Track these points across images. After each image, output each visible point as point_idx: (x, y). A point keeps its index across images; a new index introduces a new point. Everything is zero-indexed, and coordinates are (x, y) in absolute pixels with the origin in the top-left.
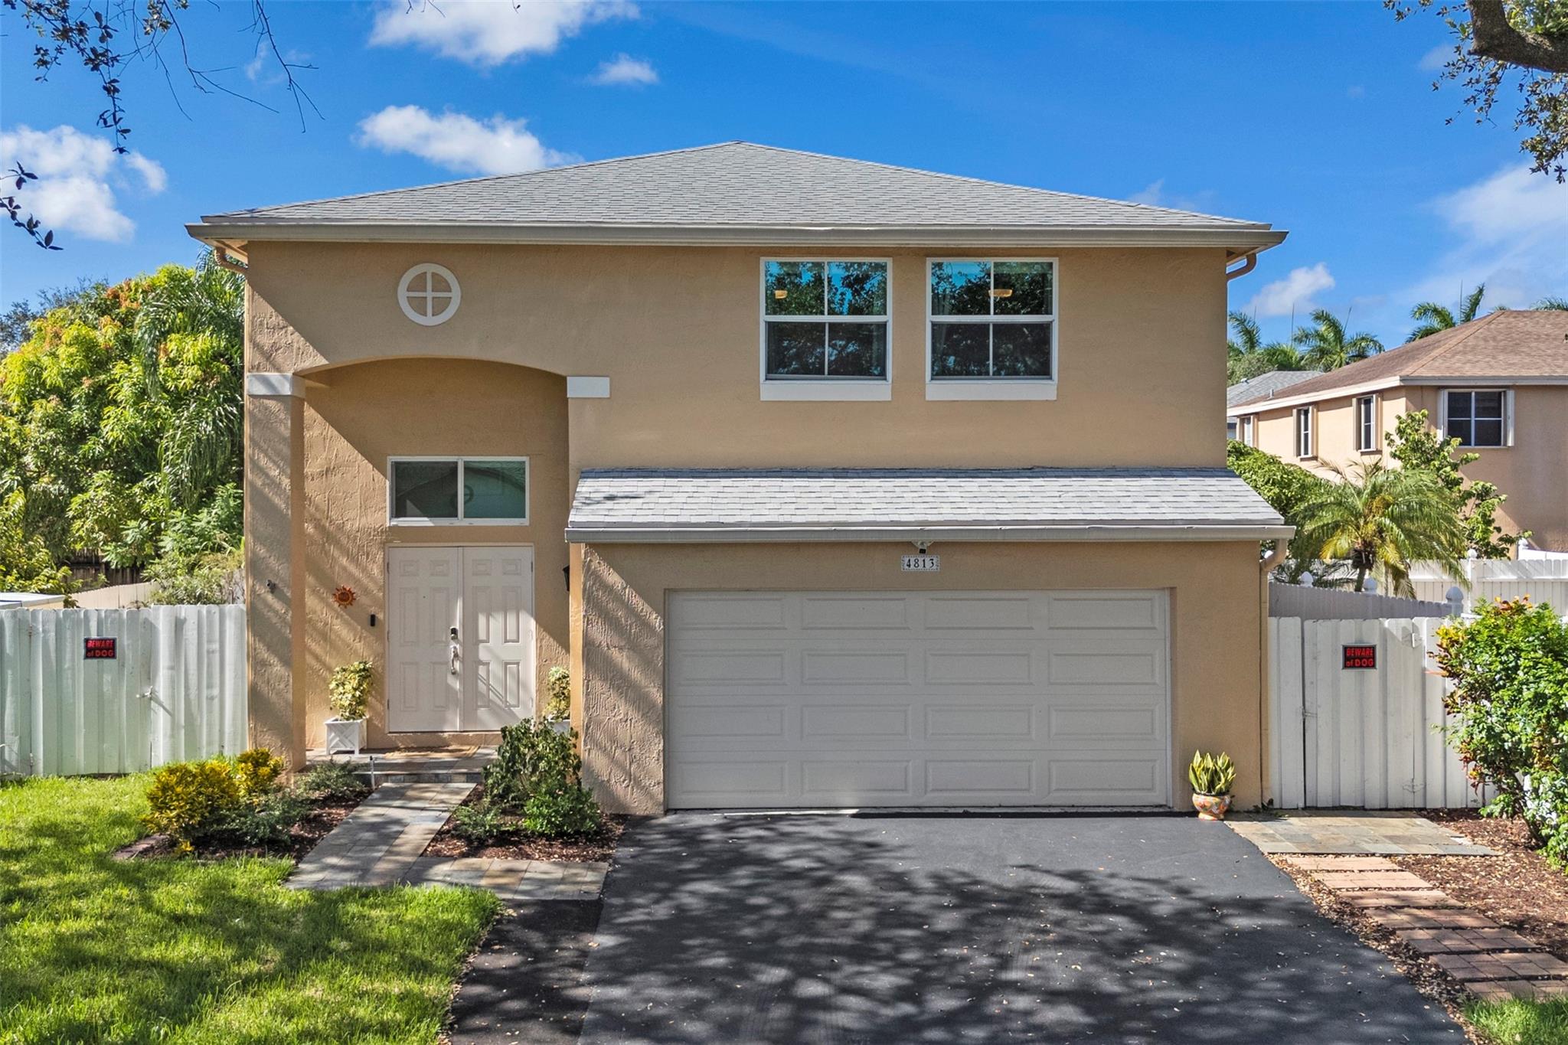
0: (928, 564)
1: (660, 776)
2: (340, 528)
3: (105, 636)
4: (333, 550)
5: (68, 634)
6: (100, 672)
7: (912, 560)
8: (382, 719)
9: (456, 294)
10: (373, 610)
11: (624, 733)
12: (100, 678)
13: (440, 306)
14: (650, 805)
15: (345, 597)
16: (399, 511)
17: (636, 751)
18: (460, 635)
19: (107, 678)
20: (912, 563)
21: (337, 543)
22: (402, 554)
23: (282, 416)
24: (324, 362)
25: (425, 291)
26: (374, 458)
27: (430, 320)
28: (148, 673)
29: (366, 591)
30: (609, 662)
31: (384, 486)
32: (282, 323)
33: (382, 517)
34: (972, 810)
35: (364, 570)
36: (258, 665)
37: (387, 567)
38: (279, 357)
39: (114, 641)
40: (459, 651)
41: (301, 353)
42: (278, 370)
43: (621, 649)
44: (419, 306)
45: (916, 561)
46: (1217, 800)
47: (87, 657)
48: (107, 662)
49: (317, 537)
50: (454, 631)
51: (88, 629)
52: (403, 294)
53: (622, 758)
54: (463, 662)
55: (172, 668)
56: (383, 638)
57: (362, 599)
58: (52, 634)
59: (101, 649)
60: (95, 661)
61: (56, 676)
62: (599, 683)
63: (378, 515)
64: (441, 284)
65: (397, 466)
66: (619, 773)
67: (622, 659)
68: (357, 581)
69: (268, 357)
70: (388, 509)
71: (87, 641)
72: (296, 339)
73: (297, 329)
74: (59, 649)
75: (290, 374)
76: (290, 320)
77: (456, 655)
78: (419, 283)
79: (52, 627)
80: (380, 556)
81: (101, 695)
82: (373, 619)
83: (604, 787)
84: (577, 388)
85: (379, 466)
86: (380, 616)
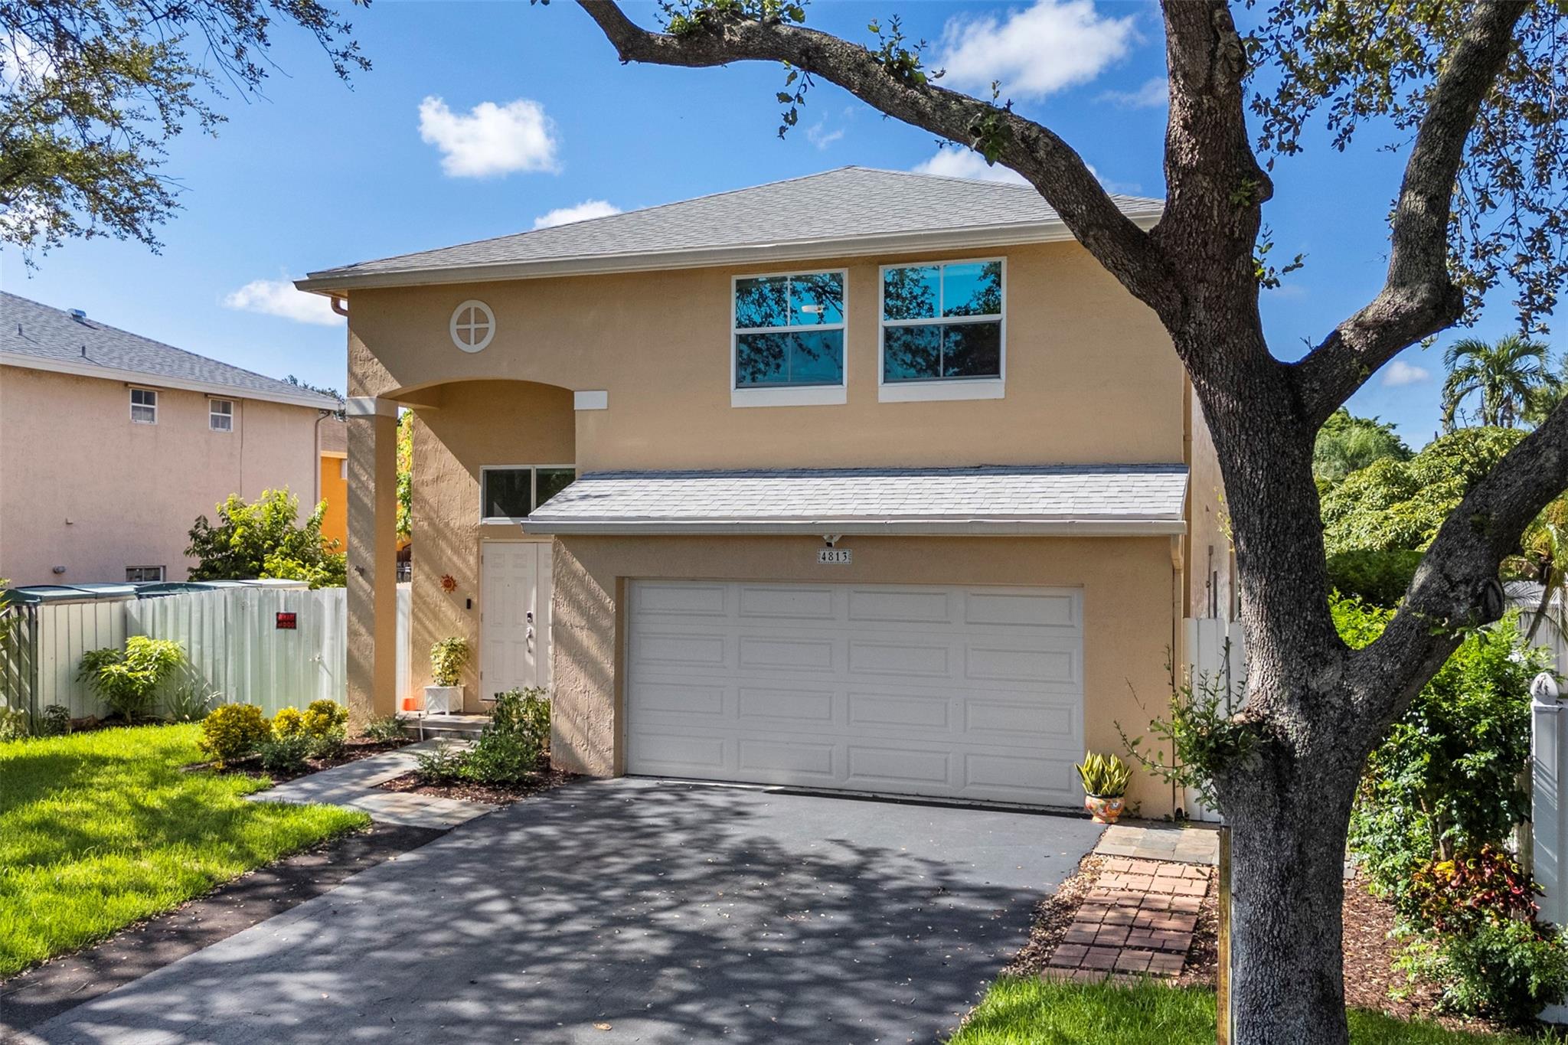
0: (841, 557)
1: (611, 743)
2: (447, 524)
3: (290, 611)
4: (443, 544)
5: (266, 608)
6: (286, 639)
7: (827, 553)
8: (477, 687)
9: (492, 325)
10: (469, 595)
11: (583, 702)
12: (286, 646)
13: (481, 335)
14: (603, 767)
15: (449, 583)
16: (489, 512)
17: (593, 719)
18: (534, 617)
19: (291, 644)
20: (827, 556)
21: (445, 538)
22: (491, 549)
23: (370, 431)
24: (399, 386)
25: (469, 323)
26: (470, 467)
27: (473, 348)
28: (318, 645)
29: (465, 578)
30: (572, 638)
31: (477, 489)
32: (370, 356)
33: (474, 517)
34: (880, 796)
35: (465, 561)
36: (352, 634)
37: (480, 559)
38: (368, 383)
39: (295, 615)
40: (534, 634)
41: (383, 380)
42: (368, 394)
43: (582, 628)
44: (464, 335)
45: (831, 555)
46: (1102, 802)
47: (278, 627)
48: (291, 631)
49: (431, 532)
50: (530, 615)
51: (278, 607)
52: (454, 327)
53: (581, 725)
54: (536, 642)
55: (332, 639)
56: (479, 619)
57: (463, 586)
58: (256, 608)
59: (287, 621)
60: (283, 631)
61: (259, 640)
62: (564, 658)
63: (473, 515)
64: (481, 317)
65: (488, 473)
66: (580, 737)
67: (586, 638)
68: (459, 570)
69: (361, 383)
70: (480, 510)
71: (278, 614)
72: (378, 367)
73: (380, 361)
74: (260, 621)
75: (375, 397)
76: (376, 354)
77: (530, 636)
78: (464, 318)
79: (256, 603)
80: (475, 549)
81: (287, 659)
82: (469, 602)
83: (567, 748)
84: (583, 401)
85: (474, 474)
86: (475, 600)
